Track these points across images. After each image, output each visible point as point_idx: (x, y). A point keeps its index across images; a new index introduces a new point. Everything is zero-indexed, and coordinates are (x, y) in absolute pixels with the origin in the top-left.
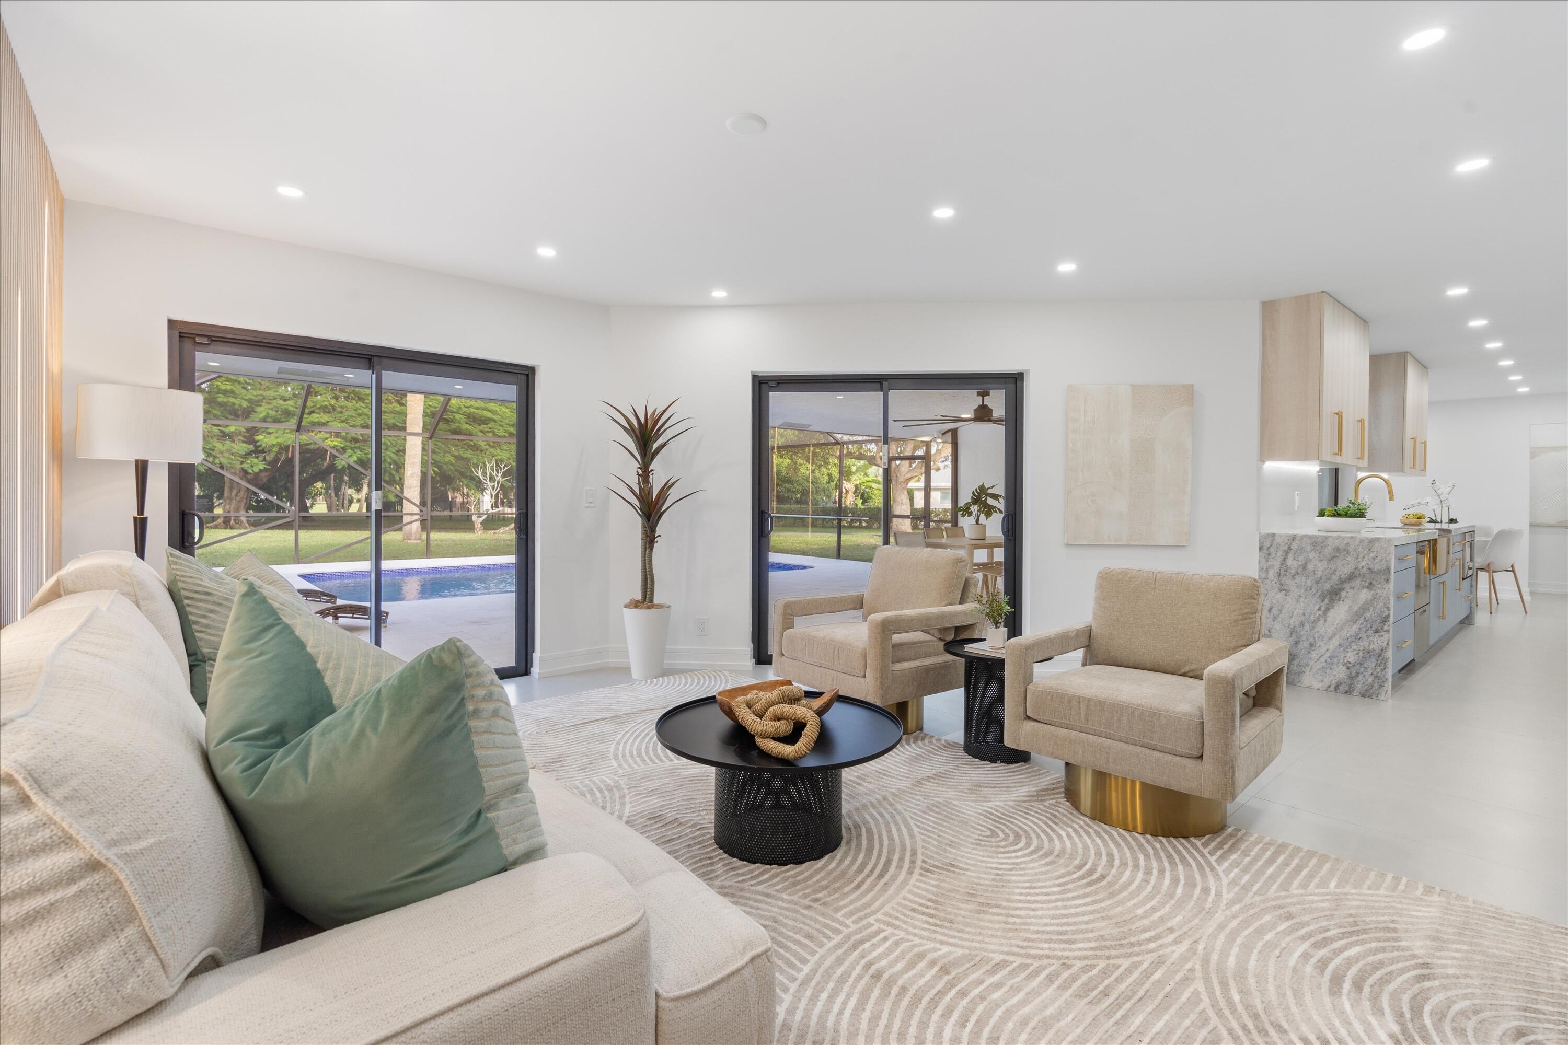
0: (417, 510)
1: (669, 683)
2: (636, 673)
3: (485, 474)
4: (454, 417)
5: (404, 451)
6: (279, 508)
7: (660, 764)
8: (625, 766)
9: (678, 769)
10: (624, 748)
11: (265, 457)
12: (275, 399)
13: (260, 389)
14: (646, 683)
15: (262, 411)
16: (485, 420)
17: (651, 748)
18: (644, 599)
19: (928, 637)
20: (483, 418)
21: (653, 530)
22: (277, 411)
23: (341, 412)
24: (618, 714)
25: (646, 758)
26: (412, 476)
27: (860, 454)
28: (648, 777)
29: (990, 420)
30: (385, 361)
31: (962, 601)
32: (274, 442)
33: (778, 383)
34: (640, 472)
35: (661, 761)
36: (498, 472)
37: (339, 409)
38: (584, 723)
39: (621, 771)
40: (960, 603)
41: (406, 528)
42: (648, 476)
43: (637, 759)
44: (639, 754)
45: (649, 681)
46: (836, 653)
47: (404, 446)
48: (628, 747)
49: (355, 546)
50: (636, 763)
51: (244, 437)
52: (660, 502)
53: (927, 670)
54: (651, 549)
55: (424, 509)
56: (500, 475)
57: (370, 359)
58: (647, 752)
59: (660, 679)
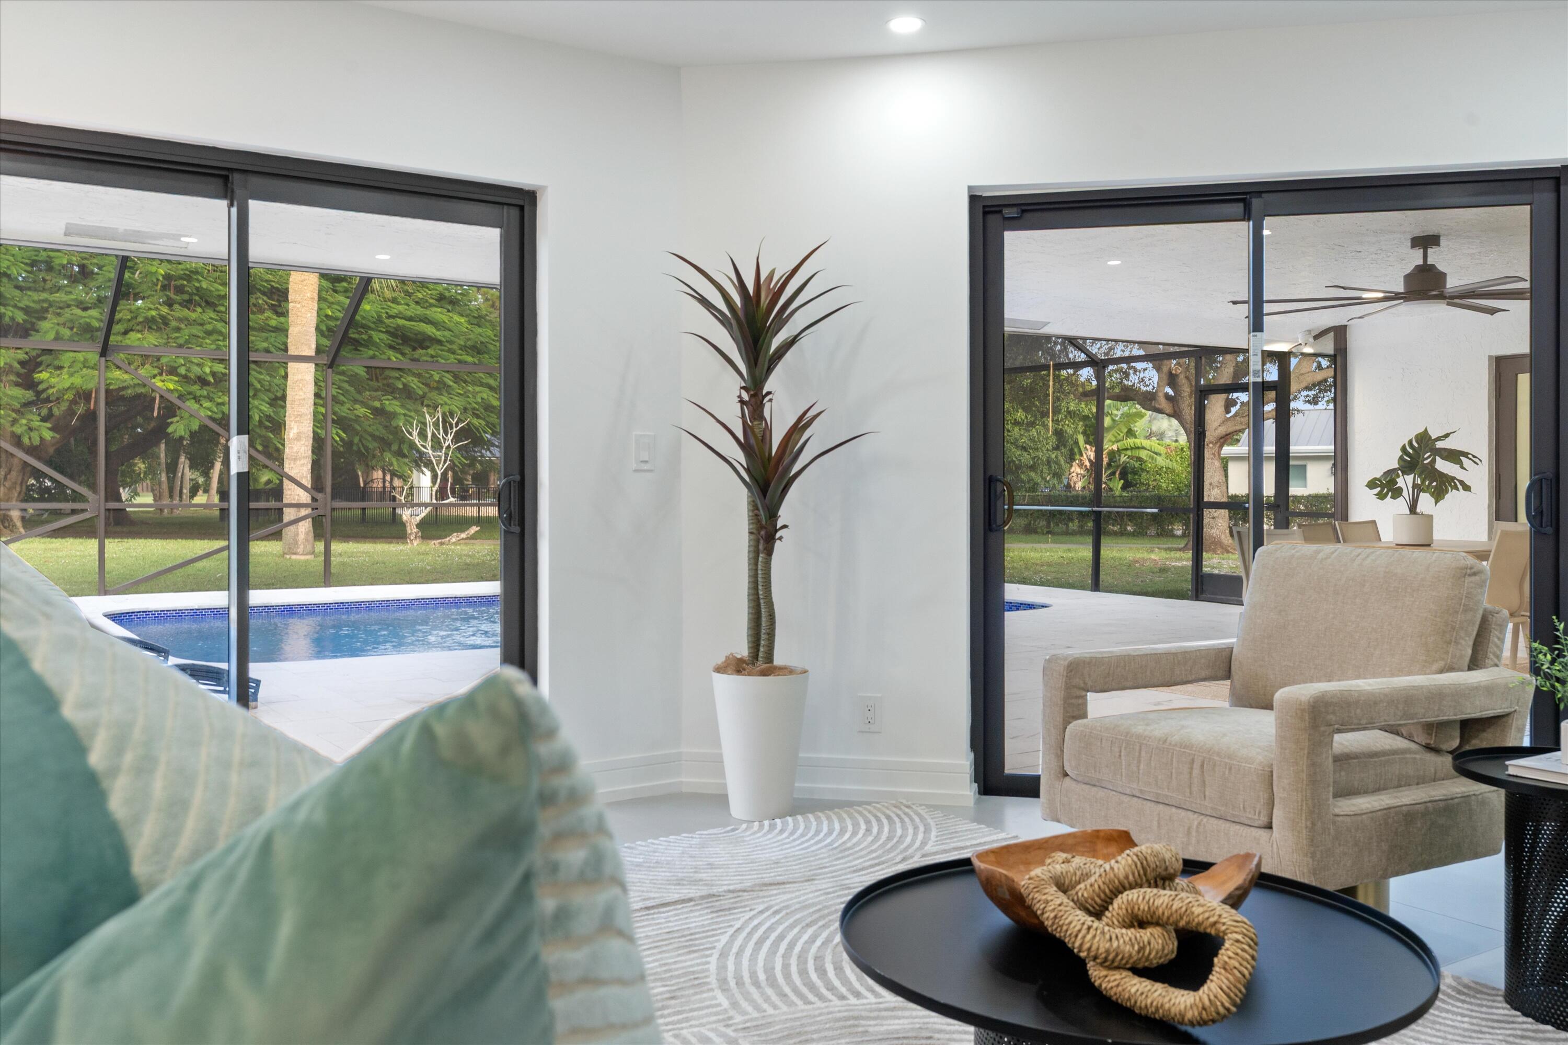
0: (305, 497)
1: (807, 828)
2: (738, 806)
3: (423, 435)
4: (370, 337)
5: (284, 398)
6: (77, 497)
7: (819, 1004)
8: (744, 1005)
9: (863, 1018)
10: (738, 964)
11: (50, 409)
12: (69, 306)
13: (44, 290)
14: (761, 827)
15: (48, 328)
16: (424, 340)
17: (794, 969)
18: (755, 655)
19: (1399, 743)
20: (419, 337)
21: (773, 515)
22: (72, 329)
23: (178, 329)
24: (715, 890)
25: (787, 990)
26: (298, 438)
27: (1126, 389)
28: (799, 1034)
29: (1441, 297)
30: (254, 180)
31: (1474, 664)
32: (67, 385)
33: (1023, 211)
34: (746, 397)
35: (821, 997)
36: (446, 433)
37: (174, 324)
38: (648, 908)
39: (738, 1019)
40: (1470, 669)
41: (288, 532)
42: (761, 405)
43: (770, 991)
44: (772, 981)
45: (766, 823)
46: (1196, 772)
47: (284, 390)
48: (745, 962)
49: (199, 565)
50: (767, 999)
51: (18, 375)
52: (786, 461)
53: (1409, 816)
54: (769, 552)
55: (319, 496)
56: (450, 437)
57: (226, 178)
58: (787, 976)
59: (790, 819)
